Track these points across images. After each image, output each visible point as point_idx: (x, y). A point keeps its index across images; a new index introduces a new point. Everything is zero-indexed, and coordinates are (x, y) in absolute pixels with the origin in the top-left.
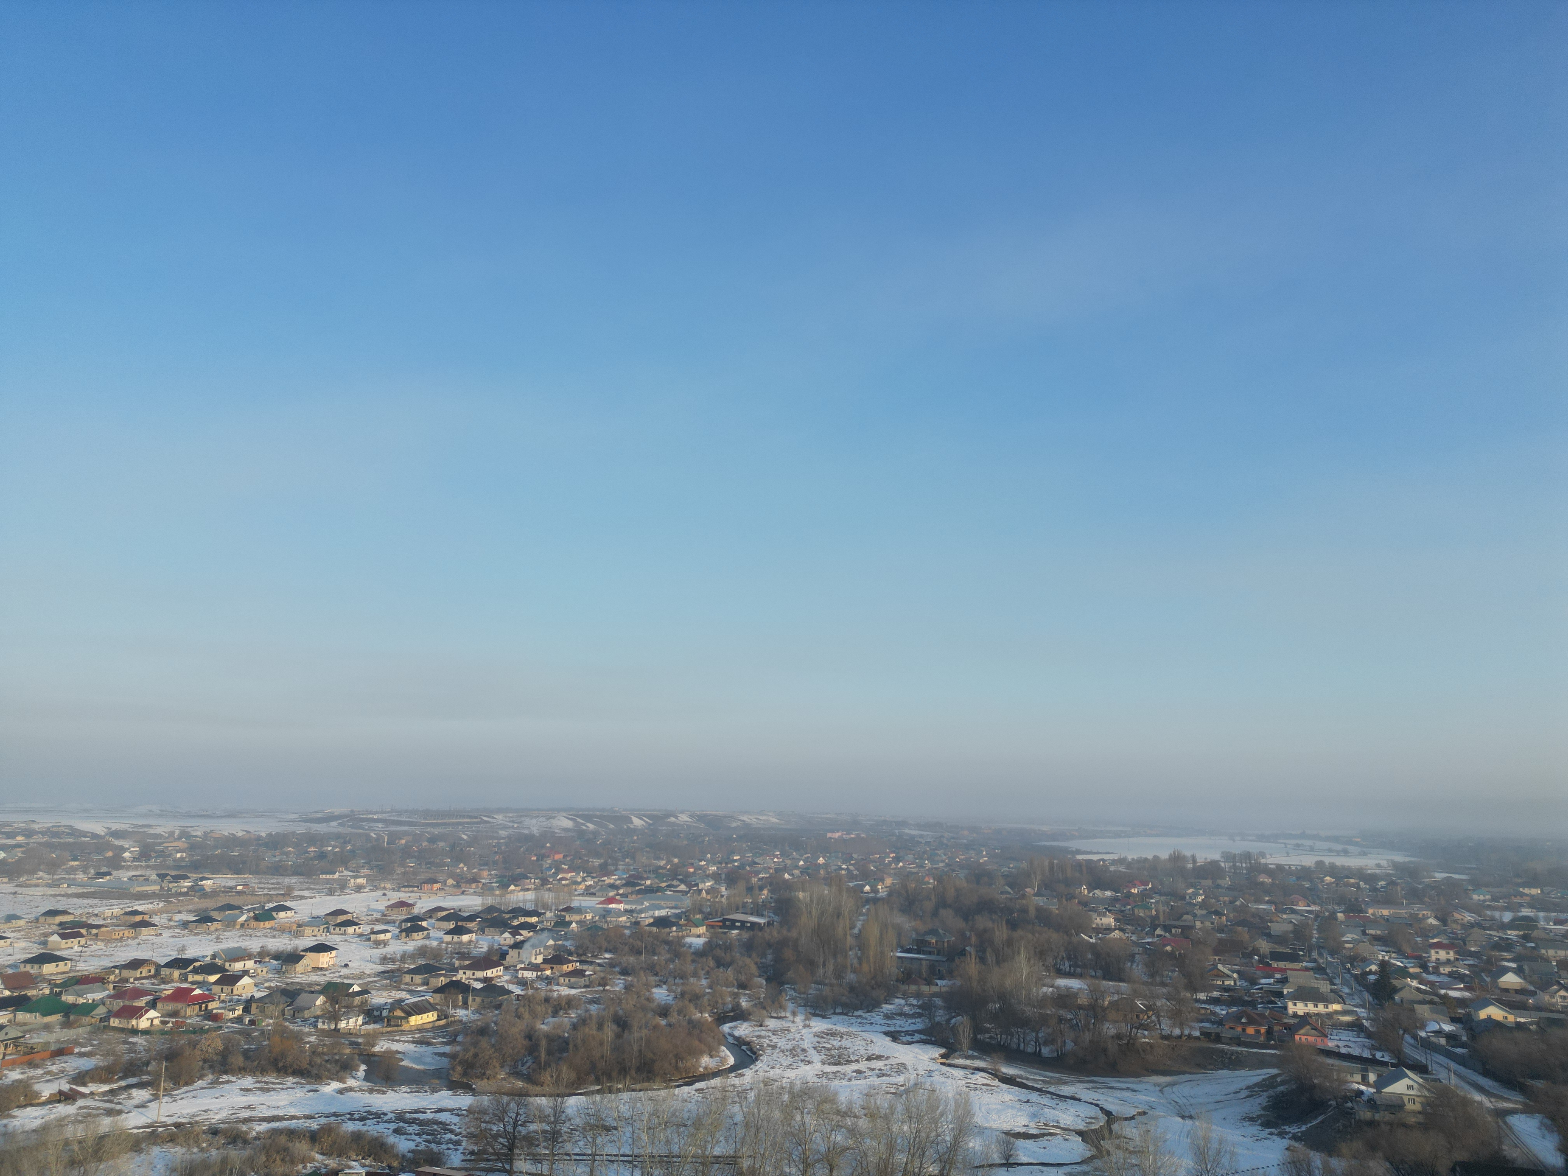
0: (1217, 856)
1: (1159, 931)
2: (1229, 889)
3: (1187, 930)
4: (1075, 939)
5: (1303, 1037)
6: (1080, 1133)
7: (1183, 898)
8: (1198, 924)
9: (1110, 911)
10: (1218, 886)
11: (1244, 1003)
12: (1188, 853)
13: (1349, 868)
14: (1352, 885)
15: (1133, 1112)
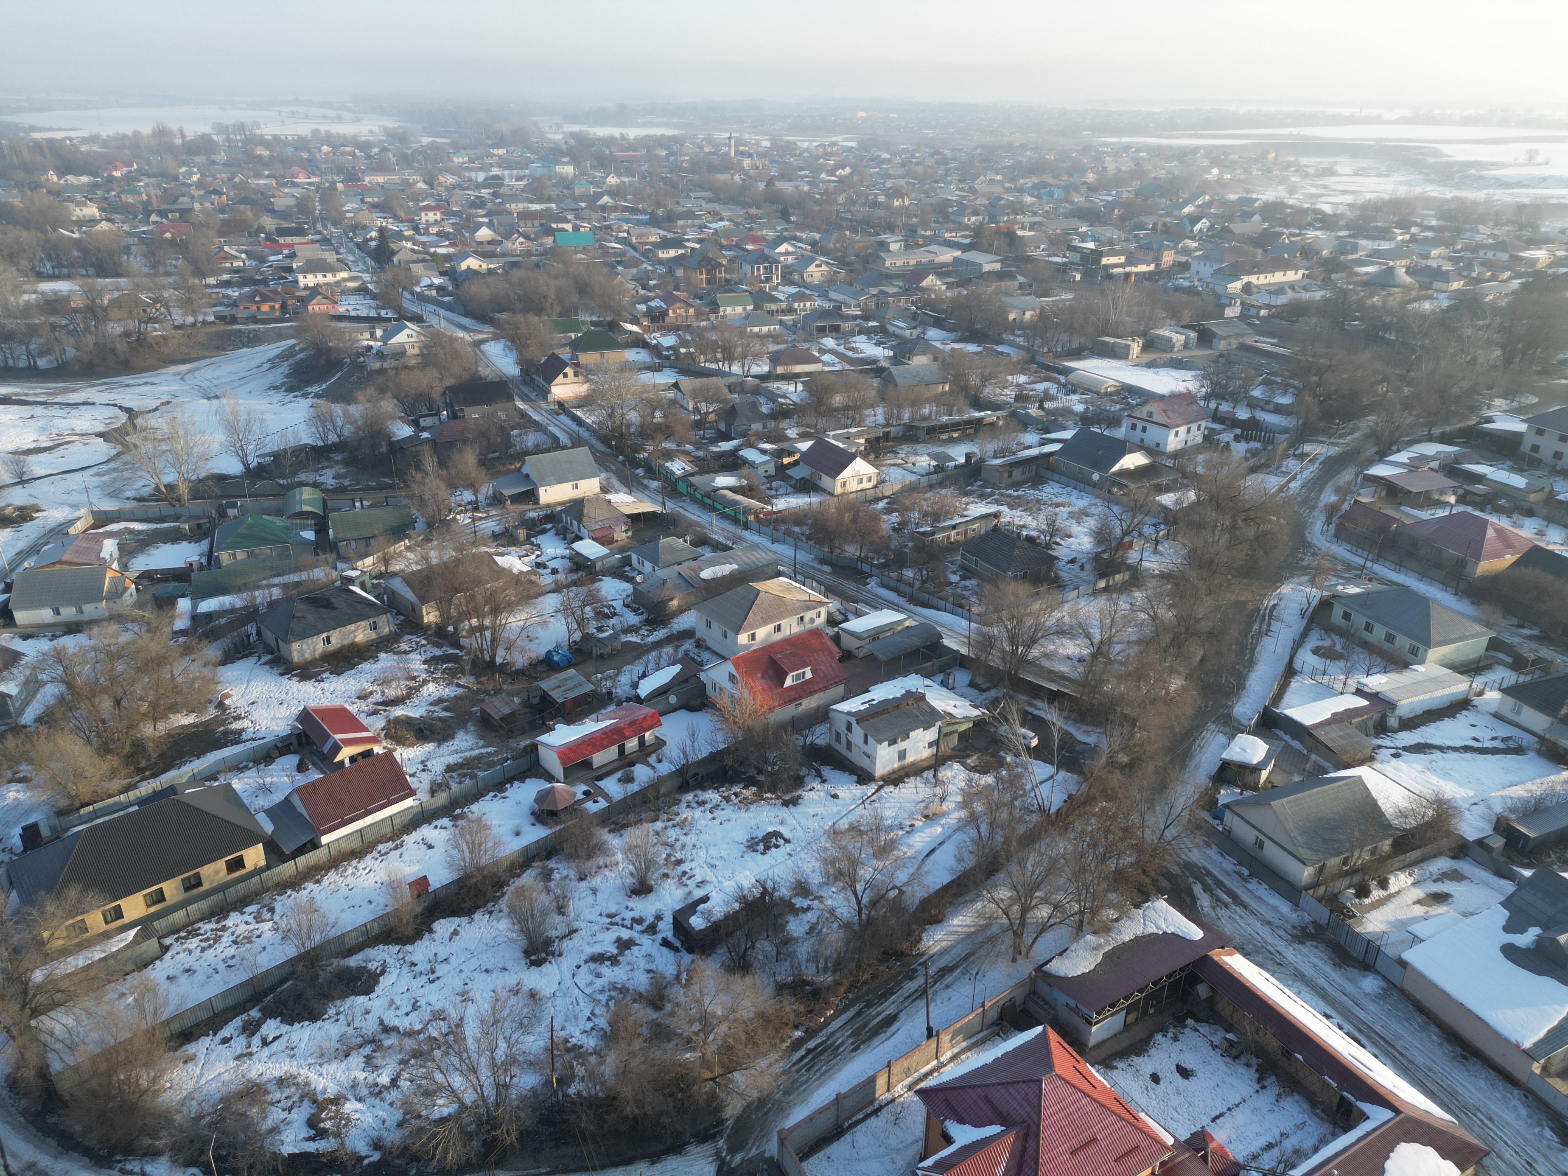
0: (207, 129)
1: (154, 218)
2: (225, 164)
3: (185, 213)
4: (53, 236)
5: (316, 307)
6: (100, 435)
7: (176, 178)
8: (197, 206)
9: (90, 200)
10: (213, 162)
11: (256, 282)
12: (174, 126)
13: (344, 136)
14: (348, 154)
15: (156, 403)
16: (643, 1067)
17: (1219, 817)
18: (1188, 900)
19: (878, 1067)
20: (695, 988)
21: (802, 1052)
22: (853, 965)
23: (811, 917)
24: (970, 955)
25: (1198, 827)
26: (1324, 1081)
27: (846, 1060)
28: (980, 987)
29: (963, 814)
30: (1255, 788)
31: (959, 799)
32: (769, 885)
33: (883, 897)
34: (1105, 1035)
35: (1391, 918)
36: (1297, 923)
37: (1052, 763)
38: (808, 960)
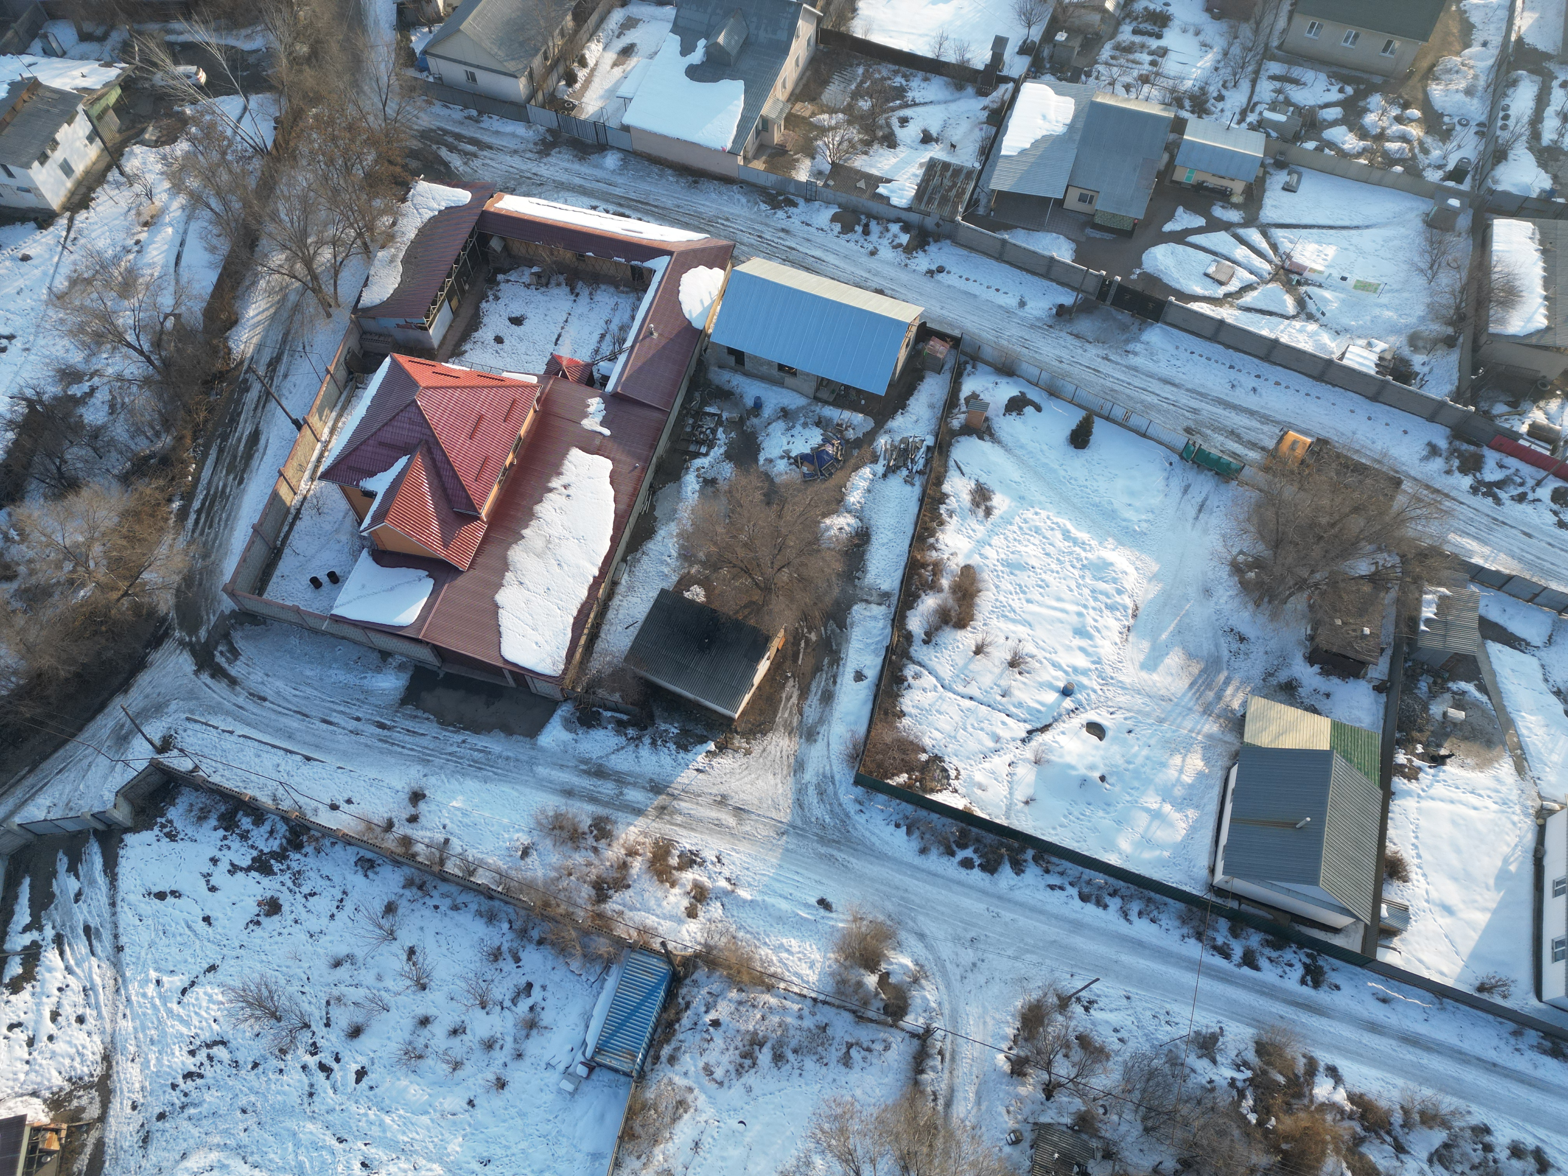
16: (44, 633)
17: (424, 68)
18: (442, 169)
19: (272, 482)
20: (36, 536)
21: (193, 517)
22: (182, 413)
23: (102, 396)
24: (286, 335)
25: (412, 89)
26: (616, 263)
27: (239, 496)
28: (314, 358)
29: (182, 199)
30: (440, 19)
31: (167, 185)
32: (29, 393)
33: (162, 332)
34: (443, 331)
35: (601, 92)
36: (537, 138)
37: (236, 92)
38: (132, 438)
